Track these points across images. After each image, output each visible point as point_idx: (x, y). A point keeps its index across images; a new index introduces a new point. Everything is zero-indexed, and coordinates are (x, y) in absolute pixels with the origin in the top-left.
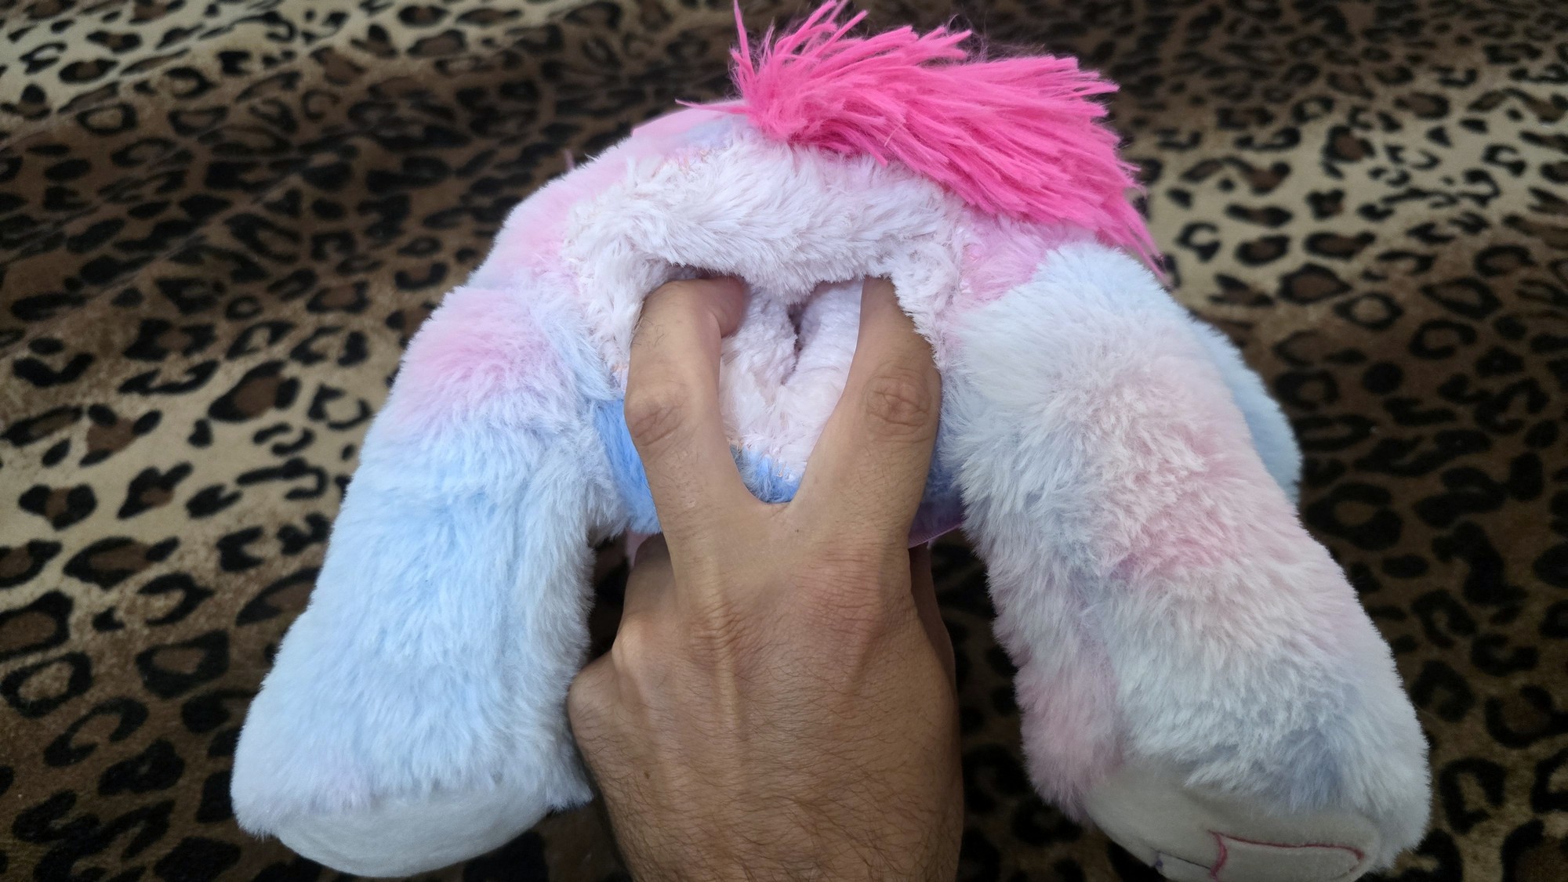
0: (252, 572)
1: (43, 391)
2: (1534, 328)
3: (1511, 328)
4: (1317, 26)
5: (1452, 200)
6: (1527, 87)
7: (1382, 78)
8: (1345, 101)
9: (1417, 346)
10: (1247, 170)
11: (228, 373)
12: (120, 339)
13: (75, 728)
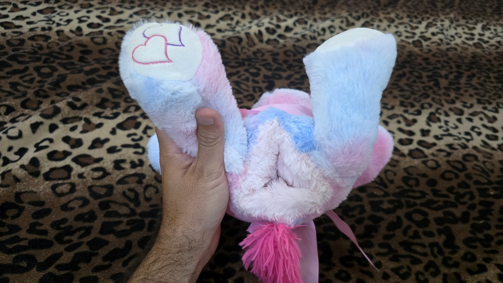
0: (122, 171)
1: (73, 111)
2: (475, 178)
3: (469, 177)
4: (432, 83)
5: (459, 139)
6: (486, 112)
7: (447, 101)
8: (435, 106)
9: (443, 176)
10: (405, 119)
11: (123, 116)
12: (96, 101)
13: (70, 202)
